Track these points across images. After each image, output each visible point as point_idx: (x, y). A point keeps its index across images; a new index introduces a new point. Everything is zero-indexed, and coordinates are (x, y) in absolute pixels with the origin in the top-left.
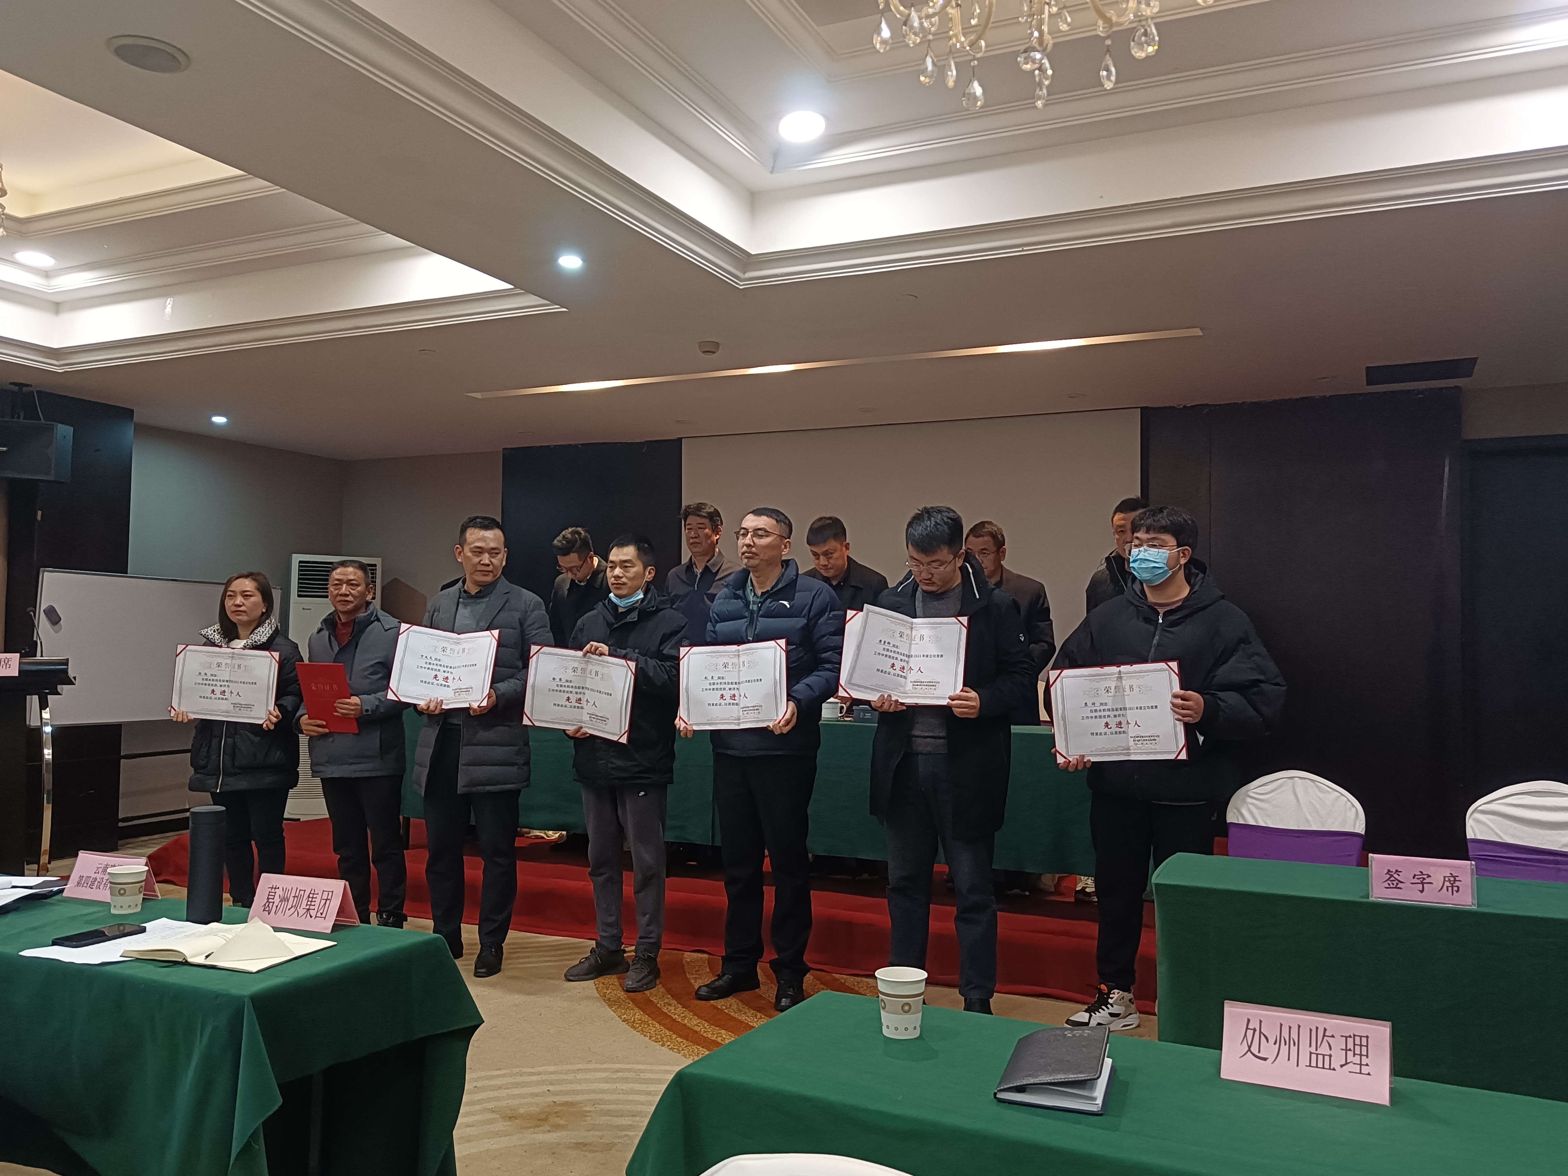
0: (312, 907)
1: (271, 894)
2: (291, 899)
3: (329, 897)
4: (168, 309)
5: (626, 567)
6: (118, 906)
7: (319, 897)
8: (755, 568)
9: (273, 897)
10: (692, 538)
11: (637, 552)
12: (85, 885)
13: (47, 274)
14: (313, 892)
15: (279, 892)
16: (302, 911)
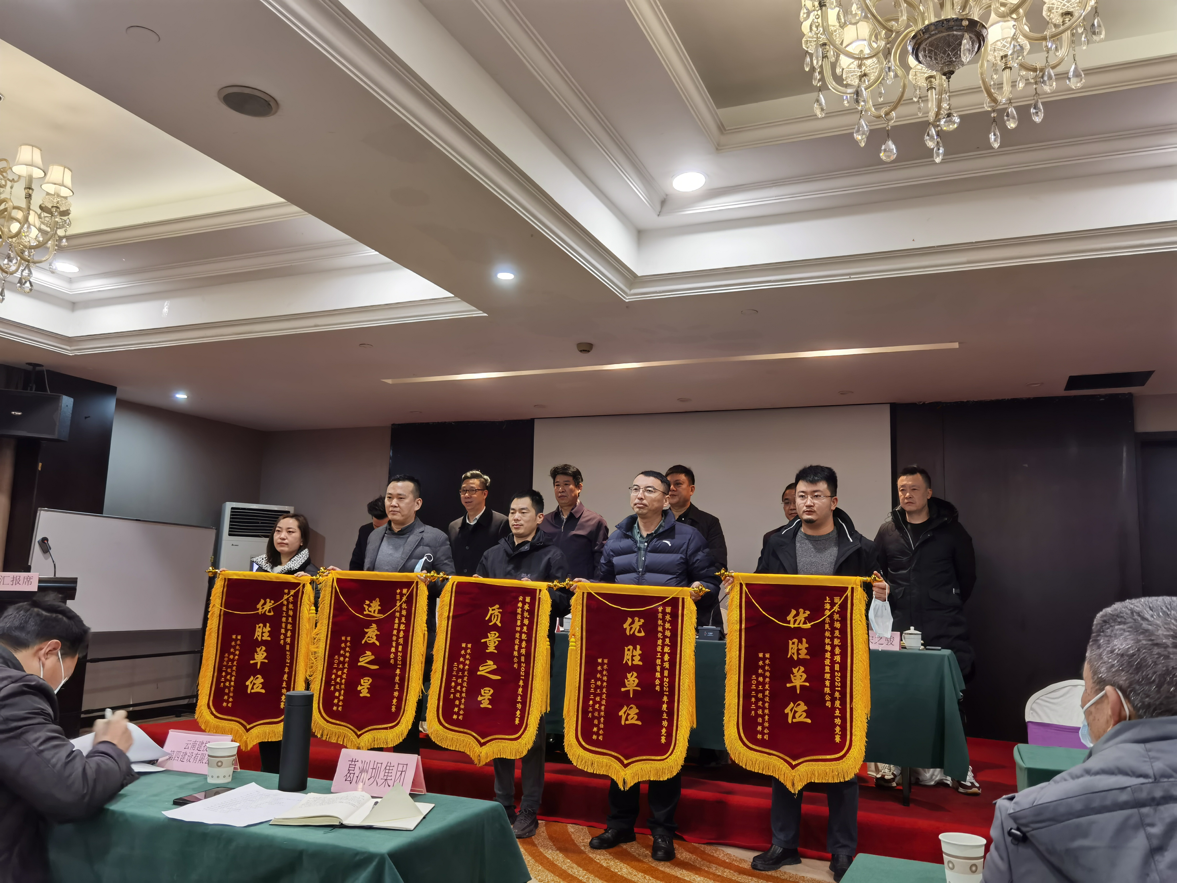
0: (389, 778)
1: (351, 766)
2: (370, 770)
3: (404, 769)
4: (166, 310)
5: (524, 513)
6: (215, 776)
7: (395, 769)
8: (644, 516)
9: (353, 769)
10: (560, 492)
11: (531, 502)
12: (176, 758)
13: (70, 280)
14: (389, 765)
15: (359, 764)
16: (380, 782)
